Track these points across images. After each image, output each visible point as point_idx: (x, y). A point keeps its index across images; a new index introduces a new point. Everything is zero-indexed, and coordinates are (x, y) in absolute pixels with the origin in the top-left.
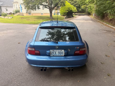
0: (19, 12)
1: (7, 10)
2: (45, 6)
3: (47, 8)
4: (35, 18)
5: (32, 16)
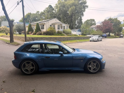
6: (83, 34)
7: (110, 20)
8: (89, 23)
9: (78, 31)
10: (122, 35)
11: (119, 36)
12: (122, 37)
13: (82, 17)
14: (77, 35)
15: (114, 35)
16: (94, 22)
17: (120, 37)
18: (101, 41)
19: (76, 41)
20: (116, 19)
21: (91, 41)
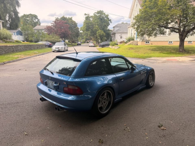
0: (133, 40)
1: (121, 37)
2: (173, 30)
3: (176, 32)
4: (149, 49)
5: (150, 45)
6: (27, 40)
7: (63, 19)
8: (28, 20)
9: (17, 35)
10: (79, 43)
11: (76, 44)
12: (80, 44)
13: (17, 8)
14: (21, 42)
15: (69, 42)
16: (36, 20)
17: (78, 45)
18: (67, 50)
19: (32, 52)
20: (71, 19)
21: (54, 52)
